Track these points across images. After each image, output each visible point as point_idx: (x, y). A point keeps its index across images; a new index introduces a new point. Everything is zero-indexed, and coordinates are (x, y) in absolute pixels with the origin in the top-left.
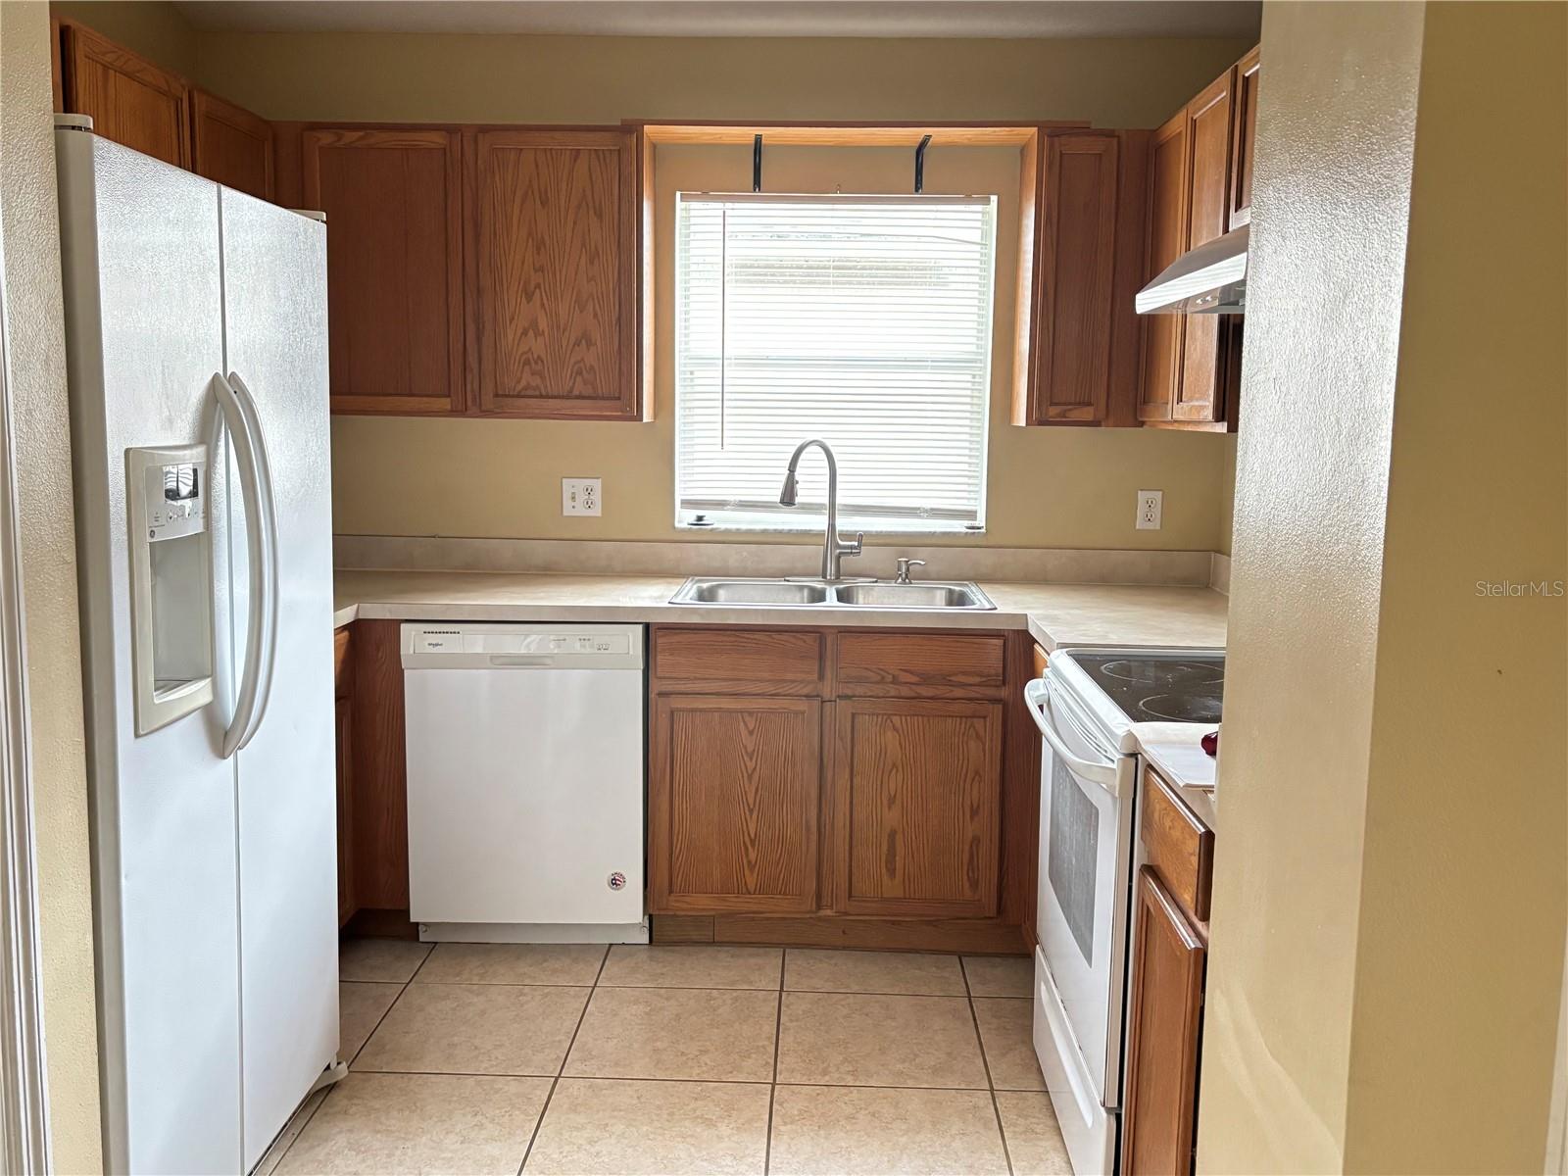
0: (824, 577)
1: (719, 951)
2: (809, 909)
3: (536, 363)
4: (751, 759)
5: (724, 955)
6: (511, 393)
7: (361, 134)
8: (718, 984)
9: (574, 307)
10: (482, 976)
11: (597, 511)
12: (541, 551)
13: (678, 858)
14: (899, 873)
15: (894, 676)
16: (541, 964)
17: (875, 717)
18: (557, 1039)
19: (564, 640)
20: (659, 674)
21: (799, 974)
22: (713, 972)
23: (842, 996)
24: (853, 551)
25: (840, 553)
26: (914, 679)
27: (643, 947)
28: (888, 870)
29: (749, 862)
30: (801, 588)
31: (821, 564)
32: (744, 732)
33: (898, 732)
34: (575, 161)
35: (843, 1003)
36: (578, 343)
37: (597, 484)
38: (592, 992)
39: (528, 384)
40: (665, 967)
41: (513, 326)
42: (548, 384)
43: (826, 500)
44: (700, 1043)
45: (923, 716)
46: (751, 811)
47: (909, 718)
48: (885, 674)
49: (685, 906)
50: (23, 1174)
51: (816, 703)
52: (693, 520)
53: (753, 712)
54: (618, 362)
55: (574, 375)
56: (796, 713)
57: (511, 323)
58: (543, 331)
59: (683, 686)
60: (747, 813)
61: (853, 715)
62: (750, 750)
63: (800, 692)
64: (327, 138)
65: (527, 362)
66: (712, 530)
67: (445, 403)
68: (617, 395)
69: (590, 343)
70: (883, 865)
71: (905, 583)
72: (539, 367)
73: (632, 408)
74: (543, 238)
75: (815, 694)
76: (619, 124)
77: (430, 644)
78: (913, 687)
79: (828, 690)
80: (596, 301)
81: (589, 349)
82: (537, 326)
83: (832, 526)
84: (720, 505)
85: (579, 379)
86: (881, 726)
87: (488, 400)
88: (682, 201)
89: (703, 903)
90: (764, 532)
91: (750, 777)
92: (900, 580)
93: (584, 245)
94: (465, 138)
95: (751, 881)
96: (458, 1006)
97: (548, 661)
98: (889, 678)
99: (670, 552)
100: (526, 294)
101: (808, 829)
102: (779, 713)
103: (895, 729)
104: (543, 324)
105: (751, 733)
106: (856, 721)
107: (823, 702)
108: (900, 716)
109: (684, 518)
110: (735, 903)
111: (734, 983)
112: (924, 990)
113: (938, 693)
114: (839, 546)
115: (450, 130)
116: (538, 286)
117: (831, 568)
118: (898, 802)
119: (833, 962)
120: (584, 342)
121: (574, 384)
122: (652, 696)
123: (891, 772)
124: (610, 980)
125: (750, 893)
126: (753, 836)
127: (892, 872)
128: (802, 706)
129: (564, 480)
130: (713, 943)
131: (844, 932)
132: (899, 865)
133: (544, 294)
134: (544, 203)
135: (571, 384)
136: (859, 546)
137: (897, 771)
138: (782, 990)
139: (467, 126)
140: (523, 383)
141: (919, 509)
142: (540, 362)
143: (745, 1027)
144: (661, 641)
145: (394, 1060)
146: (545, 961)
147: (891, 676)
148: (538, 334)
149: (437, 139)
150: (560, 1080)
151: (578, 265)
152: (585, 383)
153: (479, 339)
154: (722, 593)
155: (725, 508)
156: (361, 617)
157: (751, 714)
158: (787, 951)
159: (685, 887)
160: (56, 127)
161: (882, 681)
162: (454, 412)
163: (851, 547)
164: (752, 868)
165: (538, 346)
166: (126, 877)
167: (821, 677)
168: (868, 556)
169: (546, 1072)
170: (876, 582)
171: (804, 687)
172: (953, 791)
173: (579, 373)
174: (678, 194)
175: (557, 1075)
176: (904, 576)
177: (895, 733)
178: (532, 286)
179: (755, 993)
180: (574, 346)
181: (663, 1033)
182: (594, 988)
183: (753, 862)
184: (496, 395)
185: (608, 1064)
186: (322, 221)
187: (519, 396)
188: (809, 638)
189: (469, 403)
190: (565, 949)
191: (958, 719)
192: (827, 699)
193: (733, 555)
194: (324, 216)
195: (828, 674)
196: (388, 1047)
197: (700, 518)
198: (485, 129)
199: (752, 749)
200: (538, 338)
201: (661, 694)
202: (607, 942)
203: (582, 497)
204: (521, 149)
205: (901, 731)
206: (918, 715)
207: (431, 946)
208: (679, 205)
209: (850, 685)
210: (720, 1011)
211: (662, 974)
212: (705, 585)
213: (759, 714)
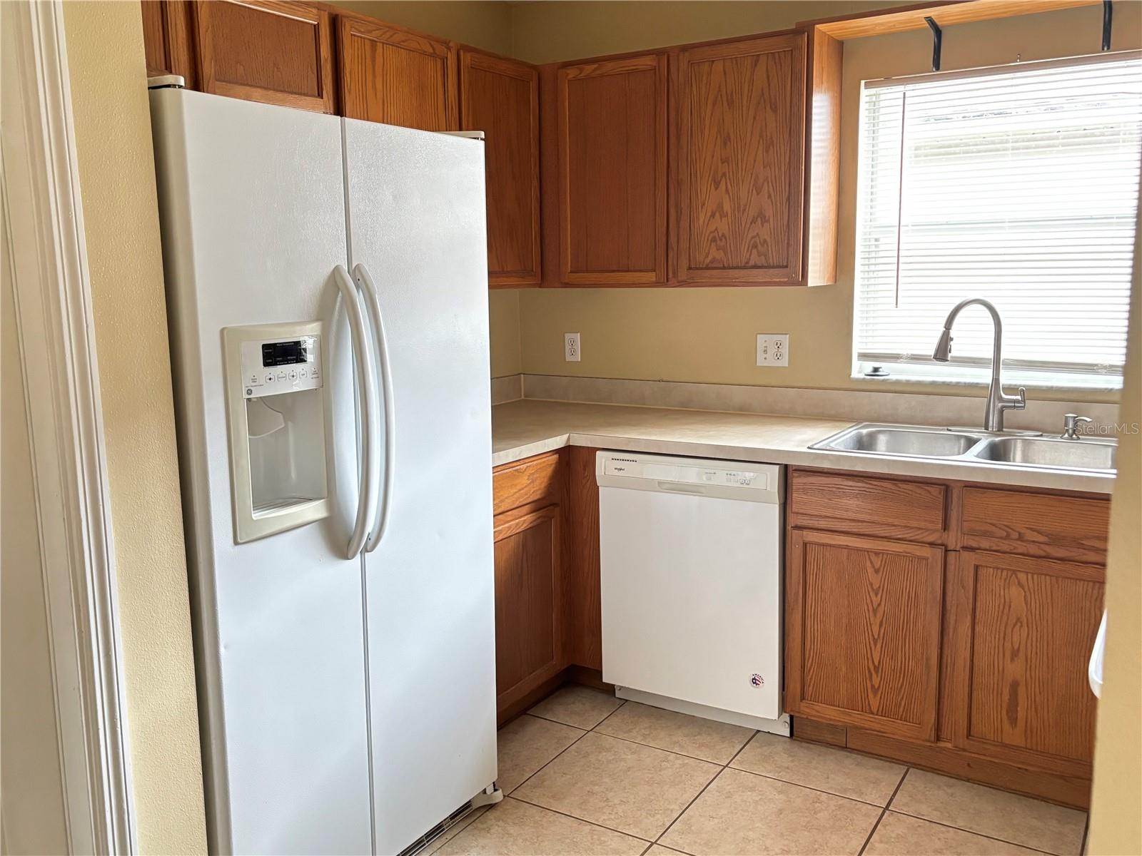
0: (987, 428)
1: (847, 757)
2: (927, 737)
3: (721, 240)
4: (876, 595)
5: (849, 761)
6: (701, 266)
7: (596, 66)
8: (831, 788)
9: (752, 190)
10: (645, 736)
11: (784, 362)
12: (739, 395)
13: (810, 671)
14: (1021, 723)
15: (1020, 534)
16: (695, 736)
17: (999, 571)
18: (671, 807)
19: (714, 473)
20: (795, 509)
21: (910, 796)
22: (832, 776)
23: (943, 829)
24: (1014, 405)
25: (1003, 407)
26: (1042, 539)
27: (785, 739)
28: (1009, 718)
29: (873, 686)
30: (959, 437)
31: (984, 415)
32: (870, 570)
33: (1023, 589)
34: (756, 65)
35: (941, 836)
36: (754, 222)
37: (785, 340)
38: (722, 770)
39: (714, 258)
40: (792, 761)
41: (704, 210)
42: (730, 257)
43: (989, 354)
44: (786, 842)
45: (1051, 576)
46: (875, 641)
47: (1035, 576)
48: (1010, 530)
49: (814, 713)
50: (108, 854)
51: (939, 553)
52: (869, 370)
53: (879, 553)
54: (787, 234)
55: (750, 248)
56: (921, 558)
57: (702, 208)
58: (727, 213)
59: (816, 522)
60: (872, 642)
61: (977, 568)
62: (876, 586)
63: (925, 540)
64: (572, 72)
65: (714, 240)
66: (883, 381)
67: (651, 277)
68: (785, 264)
69: (765, 220)
70: (1004, 712)
71: (1072, 439)
72: (722, 244)
73: (797, 275)
74: (728, 134)
75: (940, 542)
76: (794, 27)
77: (616, 469)
78: (1042, 546)
79: (953, 539)
80: (770, 183)
81: (763, 226)
82: (722, 208)
83: (996, 380)
84: (895, 358)
85: (754, 251)
86: (1005, 580)
87: (683, 275)
88: (866, 88)
89: (828, 713)
90: (933, 384)
91: (875, 611)
92: (1066, 436)
93: (761, 136)
94: (671, 58)
95: (874, 702)
96: (613, 759)
97: (703, 490)
98: (1016, 535)
99: (846, 399)
100: (715, 182)
101: (928, 666)
102: (904, 556)
103: (1020, 584)
104: (727, 207)
105: (877, 571)
106: (979, 573)
107: (946, 551)
108: (1027, 573)
109: (860, 370)
110: (856, 718)
111: (846, 790)
112: (1033, 843)
113: (1073, 554)
114: (1001, 399)
115: (658, 53)
116: (724, 175)
117: (993, 421)
118: (1022, 654)
119: (950, 791)
120: (759, 220)
121: (750, 256)
122: (789, 528)
123: (1014, 626)
124: (741, 763)
125: (872, 713)
126: (877, 664)
127: (1013, 721)
128: (926, 552)
129: (758, 335)
130: (845, 748)
131: (969, 765)
132: (1021, 713)
133: (728, 180)
134: (731, 104)
135: (748, 256)
136: (1024, 401)
137: (1021, 626)
138: (887, 808)
139: (672, 48)
140: (710, 257)
141: (1096, 365)
142: (724, 240)
143: (833, 837)
144: (797, 481)
145: (544, 795)
146: (699, 734)
147: (1017, 534)
148: (723, 215)
149: (648, 62)
150: (655, 845)
151: (756, 155)
152: (759, 254)
153: (678, 221)
154: (882, 440)
155: (899, 361)
156: (571, 444)
157: (877, 554)
158: (911, 770)
159: (815, 695)
160: (149, 88)
161: (1008, 537)
162: (657, 284)
163: (1015, 401)
164: (875, 691)
165: (722, 226)
166: (225, 647)
167: (946, 527)
168: (1034, 410)
169: (646, 836)
170: (1041, 435)
171: (929, 534)
172: (1083, 654)
173: (755, 246)
174: (863, 82)
175: (653, 840)
176: (1071, 431)
177: (1020, 589)
178: (720, 175)
179: (860, 805)
180: (751, 223)
181: (759, 825)
182: (725, 767)
183: (876, 687)
184: (690, 268)
185: (699, 841)
186: (482, 139)
187: (707, 268)
188: (934, 490)
189: (671, 275)
190: (720, 726)
191: (1091, 584)
192: (952, 549)
193: (905, 404)
194: (482, 134)
195: (953, 522)
196: (545, 783)
197: (876, 370)
198: (684, 49)
199: (878, 586)
200: (723, 219)
201: (797, 527)
202: (757, 729)
203: (772, 350)
204: (713, 61)
205: (1026, 588)
206: (1046, 575)
207: (622, 702)
208: (864, 93)
209: (977, 538)
210: (819, 816)
211: (788, 768)
212: (865, 431)
213: (885, 556)
